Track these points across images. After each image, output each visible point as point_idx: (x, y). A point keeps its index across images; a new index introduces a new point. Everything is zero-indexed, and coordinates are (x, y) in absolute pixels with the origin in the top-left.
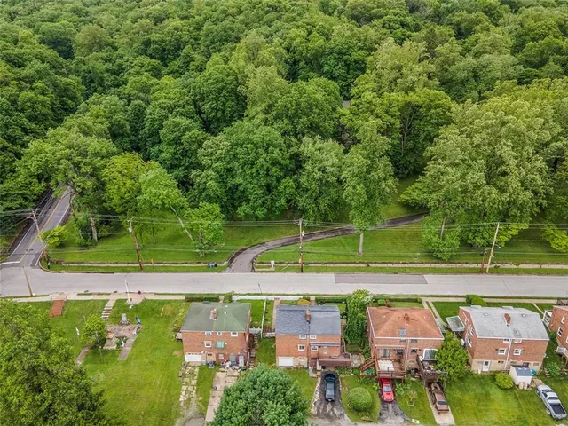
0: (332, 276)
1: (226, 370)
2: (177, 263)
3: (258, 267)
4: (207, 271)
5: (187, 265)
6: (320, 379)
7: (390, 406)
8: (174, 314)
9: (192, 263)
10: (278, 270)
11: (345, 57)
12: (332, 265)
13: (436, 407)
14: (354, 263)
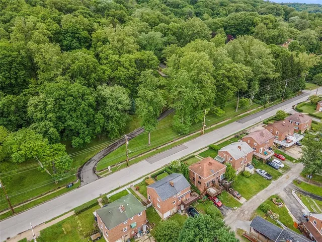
0: (144, 162)
1: (139, 239)
2: (42, 195)
3: (101, 174)
4: (69, 190)
5: (50, 193)
6: (187, 214)
7: (222, 207)
8: (75, 227)
9: (55, 190)
10: (114, 171)
11: (77, 35)
12: (140, 156)
13: (237, 198)
14: (151, 150)
